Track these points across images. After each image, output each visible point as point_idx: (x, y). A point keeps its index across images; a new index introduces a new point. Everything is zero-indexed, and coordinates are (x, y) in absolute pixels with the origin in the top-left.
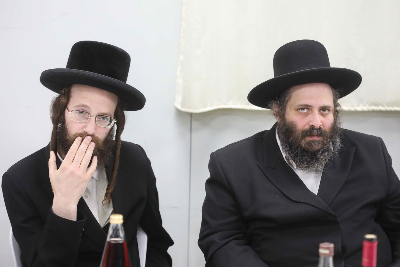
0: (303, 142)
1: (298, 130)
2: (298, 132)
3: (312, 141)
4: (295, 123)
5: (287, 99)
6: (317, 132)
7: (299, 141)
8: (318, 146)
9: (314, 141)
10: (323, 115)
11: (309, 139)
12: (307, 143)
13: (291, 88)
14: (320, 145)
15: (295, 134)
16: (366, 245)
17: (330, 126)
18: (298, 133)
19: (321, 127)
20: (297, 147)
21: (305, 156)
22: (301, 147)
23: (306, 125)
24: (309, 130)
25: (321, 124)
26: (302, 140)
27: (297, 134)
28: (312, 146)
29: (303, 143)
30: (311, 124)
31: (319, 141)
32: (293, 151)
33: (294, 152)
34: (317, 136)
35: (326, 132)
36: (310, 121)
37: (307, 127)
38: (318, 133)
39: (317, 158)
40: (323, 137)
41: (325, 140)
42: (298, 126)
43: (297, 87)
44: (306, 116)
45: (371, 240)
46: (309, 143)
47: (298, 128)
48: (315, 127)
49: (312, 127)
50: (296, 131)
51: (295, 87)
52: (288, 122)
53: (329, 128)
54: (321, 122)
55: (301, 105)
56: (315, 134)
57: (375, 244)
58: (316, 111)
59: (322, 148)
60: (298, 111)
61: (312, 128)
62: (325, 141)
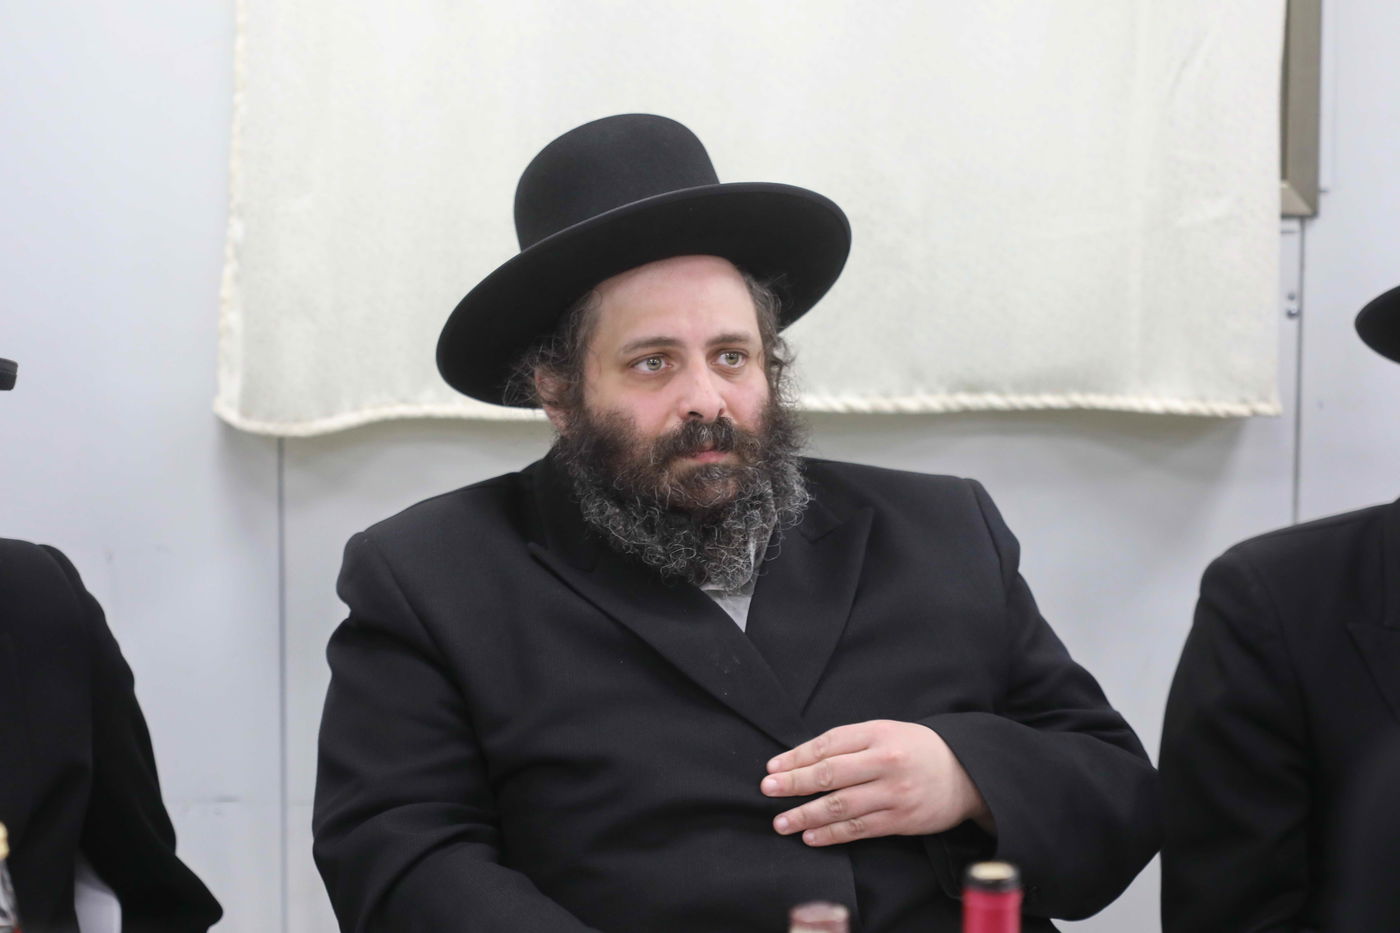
0: (666, 477)
1: (640, 439)
2: (641, 447)
3: (699, 469)
4: (625, 416)
5: (582, 333)
6: (714, 433)
7: (652, 478)
8: (726, 484)
9: (707, 470)
10: (726, 374)
11: (686, 464)
12: (682, 482)
13: (595, 292)
14: (731, 482)
15: (632, 455)
16: (975, 903)
17: (760, 411)
18: (643, 451)
19: (726, 414)
20: (648, 503)
21: (681, 527)
22: (662, 501)
23: (667, 416)
24: (684, 431)
25: (724, 404)
26: (661, 471)
27: (638, 452)
28: (703, 487)
29: (667, 483)
30: (687, 407)
31: (726, 467)
32: (631, 515)
33: (635, 519)
34: (714, 448)
35: (747, 433)
36: (679, 401)
37: (674, 424)
38: (716, 440)
39: (724, 531)
40: (739, 453)
41: (749, 464)
42: (637, 424)
43: (611, 281)
44: (664, 384)
45: (994, 887)
46: (691, 480)
47: (638, 430)
48: (701, 416)
49: (692, 418)
50: (633, 445)
51: (605, 285)
52: (598, 414)
53: (756, 416)
54: (723, 397)
55: (639, 345)
56: (708, 444)
57: (1013, 903)
58: (698, 358)
59: (741, 494)
60: (632, 370)
61: (694, 419)
62: (750, 468)
